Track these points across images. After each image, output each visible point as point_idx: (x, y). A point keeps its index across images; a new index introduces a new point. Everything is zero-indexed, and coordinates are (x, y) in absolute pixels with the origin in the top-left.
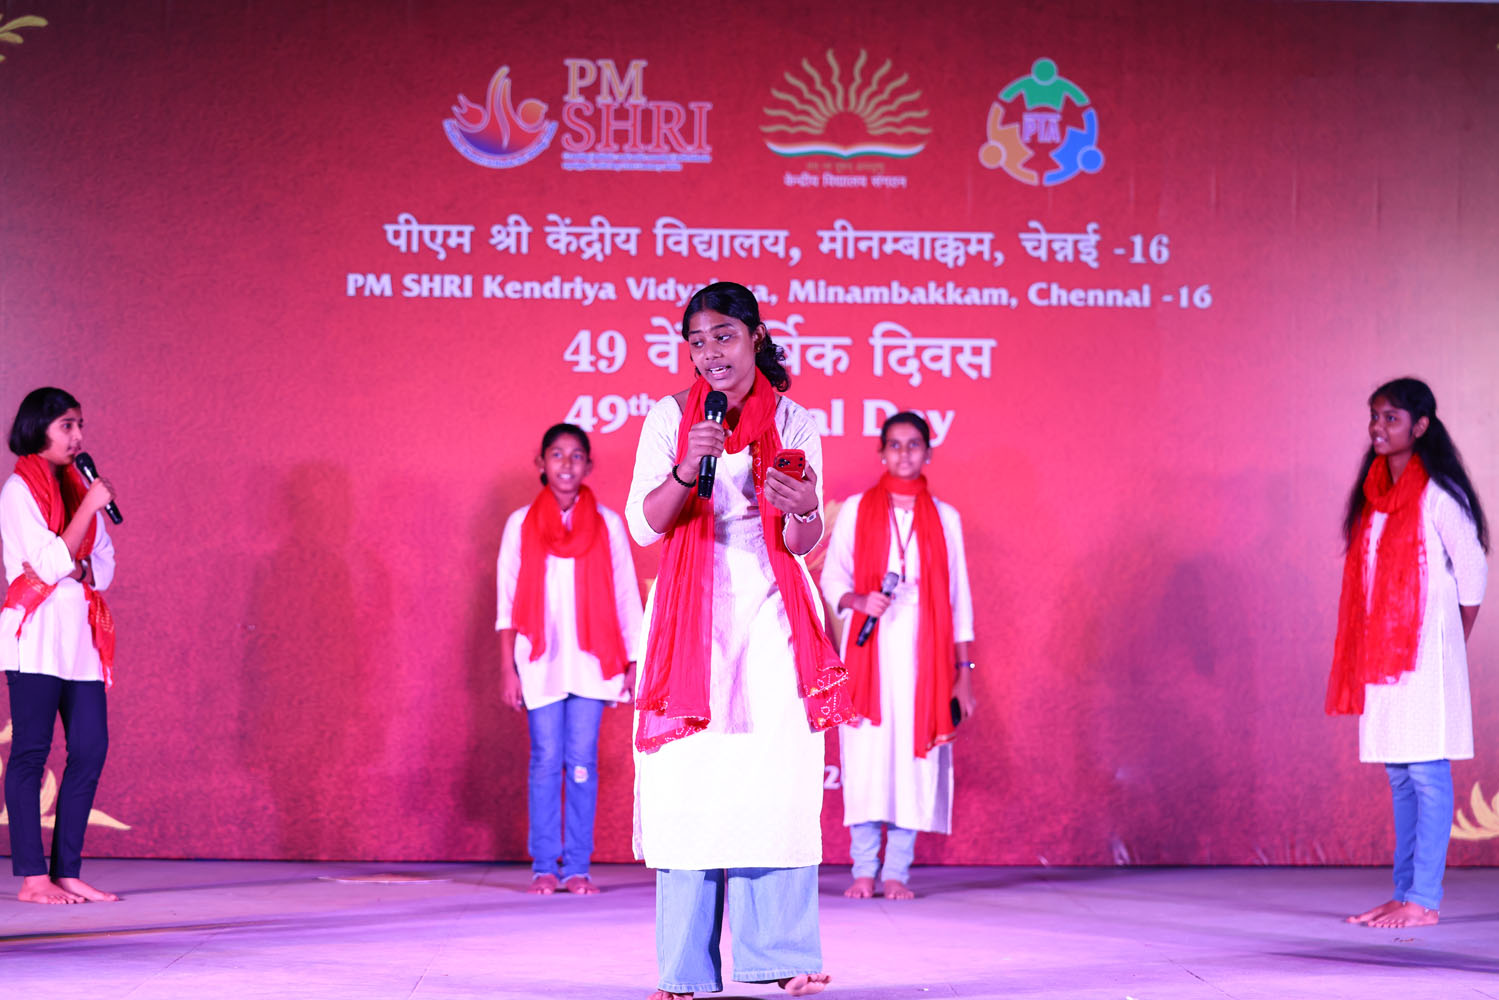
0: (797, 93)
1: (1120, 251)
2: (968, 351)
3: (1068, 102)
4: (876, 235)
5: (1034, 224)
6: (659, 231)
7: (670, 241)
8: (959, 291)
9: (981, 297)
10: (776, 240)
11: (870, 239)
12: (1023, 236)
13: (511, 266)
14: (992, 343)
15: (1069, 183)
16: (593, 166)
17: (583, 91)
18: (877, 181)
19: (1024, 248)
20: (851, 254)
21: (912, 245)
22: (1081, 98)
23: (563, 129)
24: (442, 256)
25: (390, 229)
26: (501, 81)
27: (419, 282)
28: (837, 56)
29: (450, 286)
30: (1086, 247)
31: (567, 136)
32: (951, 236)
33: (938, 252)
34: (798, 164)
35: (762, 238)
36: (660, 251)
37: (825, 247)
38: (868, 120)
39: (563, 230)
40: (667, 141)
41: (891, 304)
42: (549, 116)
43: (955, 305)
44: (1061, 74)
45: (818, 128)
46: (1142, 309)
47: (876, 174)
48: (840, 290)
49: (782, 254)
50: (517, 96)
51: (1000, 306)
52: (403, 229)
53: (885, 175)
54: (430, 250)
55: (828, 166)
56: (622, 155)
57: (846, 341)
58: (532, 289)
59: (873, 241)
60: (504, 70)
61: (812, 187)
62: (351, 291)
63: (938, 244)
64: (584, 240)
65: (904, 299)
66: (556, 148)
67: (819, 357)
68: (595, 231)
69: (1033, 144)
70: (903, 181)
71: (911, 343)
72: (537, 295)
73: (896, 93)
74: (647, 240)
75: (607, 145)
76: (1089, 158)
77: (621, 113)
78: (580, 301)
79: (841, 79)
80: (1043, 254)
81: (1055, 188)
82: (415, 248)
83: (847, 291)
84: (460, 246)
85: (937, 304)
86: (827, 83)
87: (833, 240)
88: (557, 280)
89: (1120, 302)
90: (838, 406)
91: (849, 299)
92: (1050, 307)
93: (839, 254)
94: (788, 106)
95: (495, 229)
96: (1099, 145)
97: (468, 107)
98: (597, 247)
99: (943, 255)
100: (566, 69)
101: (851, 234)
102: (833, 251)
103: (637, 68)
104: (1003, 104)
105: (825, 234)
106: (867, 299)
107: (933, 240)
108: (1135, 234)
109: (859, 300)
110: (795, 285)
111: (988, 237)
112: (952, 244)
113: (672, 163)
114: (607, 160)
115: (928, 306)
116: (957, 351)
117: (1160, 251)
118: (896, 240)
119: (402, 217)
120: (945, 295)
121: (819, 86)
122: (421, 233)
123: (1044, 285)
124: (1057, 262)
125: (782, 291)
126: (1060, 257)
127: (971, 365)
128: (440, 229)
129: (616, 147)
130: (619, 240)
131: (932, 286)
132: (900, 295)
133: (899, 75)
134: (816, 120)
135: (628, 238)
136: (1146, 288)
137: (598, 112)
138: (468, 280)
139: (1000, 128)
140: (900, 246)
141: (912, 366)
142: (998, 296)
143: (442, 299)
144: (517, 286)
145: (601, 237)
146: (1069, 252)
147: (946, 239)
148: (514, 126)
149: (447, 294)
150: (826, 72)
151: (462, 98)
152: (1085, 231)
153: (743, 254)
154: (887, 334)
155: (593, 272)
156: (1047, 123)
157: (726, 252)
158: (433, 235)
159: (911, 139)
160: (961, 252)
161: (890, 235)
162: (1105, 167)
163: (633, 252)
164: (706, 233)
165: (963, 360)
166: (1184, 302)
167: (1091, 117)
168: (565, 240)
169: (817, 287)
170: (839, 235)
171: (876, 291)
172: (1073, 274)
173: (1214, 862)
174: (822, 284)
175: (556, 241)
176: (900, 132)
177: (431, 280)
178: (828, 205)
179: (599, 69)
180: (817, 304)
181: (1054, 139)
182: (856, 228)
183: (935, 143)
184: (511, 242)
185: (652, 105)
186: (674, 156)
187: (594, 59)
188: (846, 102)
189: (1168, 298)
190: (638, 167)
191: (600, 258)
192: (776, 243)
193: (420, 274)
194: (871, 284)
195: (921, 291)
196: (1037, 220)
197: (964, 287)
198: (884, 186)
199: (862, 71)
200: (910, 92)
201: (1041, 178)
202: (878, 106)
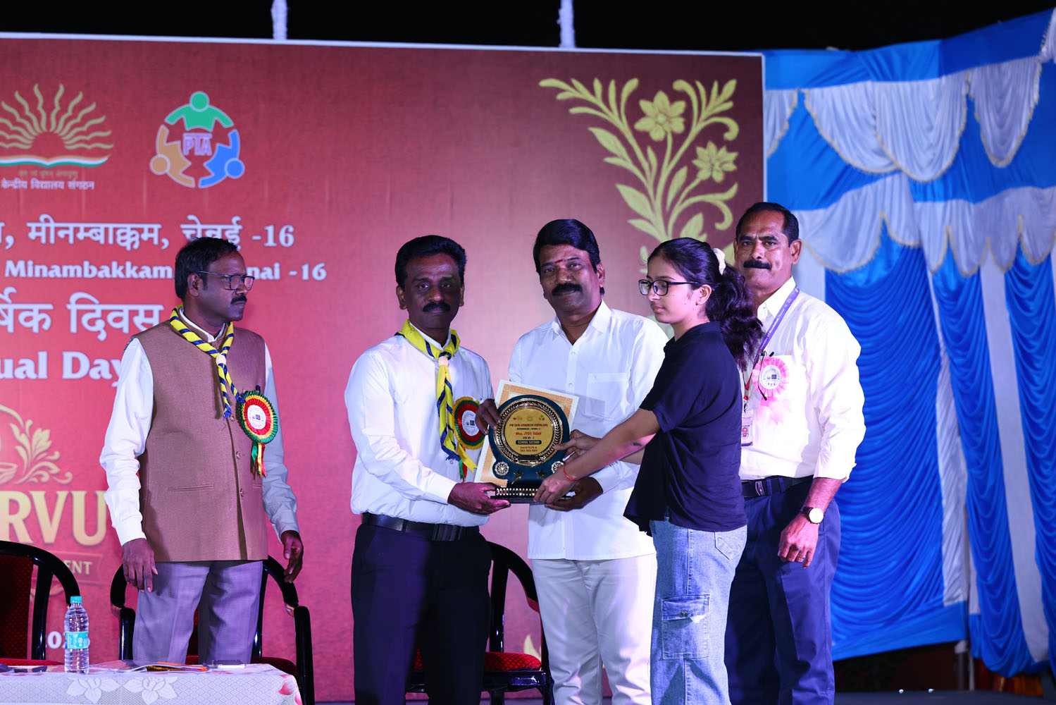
0: (12, 118)
1: (257, 238)
2: (142, 314)
3: (217, 124)
4: (72, 226)
5: (191, 217)
8: (135, 268)
9: (152, 273)
11: (67, 228)
12: (183, 226)
14: (161, 307)
15: (218, 185)
18: (72, 185)
19: (184, 236)
20: (52, 240)
21: (99, 233)
22: (227, 122)
28: (41, 89)
30: (231, 234)
32: (129, 226)
33: (119, 239)
34: (12, 172)
37: (33, 235)
38: (64, 138)
41: (83, 278)
43: (132, 278)
44: (212, 103)
45: (27, 145)
46: (274, 280)
47: (71, 180)
48: (45, 268)
49: (1, 241)
51: (166, 279)
53: (79, 179)
55: (35, 173)
57: (49, 307)
59: (72, 231)
61: (23, 189)
63: (119, 232)
65: (93, 275)
67: (28, 319)
69: (191, 156)
70: (92, 185)
71: (99, 308)
73: (87, 118)
76: (233, 167)
79: (44, 107)
81: (209, 188)
83: (49, 269)
85: (118, 278)
86: (33, 109)
87: (38, 229)
90: (43, 356)
91: (51, 274)
93: (43, 241)
94: (4, 128)
96: (240, 158)
99: (123, 241)
101: (52, 225)
102: (38, 238)
104: (168, 126)
105: (33, 225)
106: (65, 275)
107: (115, 230)
108: (268, 225)
109: (59, 275)
110: (10, 264)
111: (156, 227)
112: (130, 233)
115: (111, 279)
116: (133, 314)
117: (287, 238)
118: (87, 230)
120: (124, 271)
125: (2, 268)
127: (144, 324)
131: (114, 264)
132: (90, 272)
133: (90, 104)
134: (25, 138)
136: (277, 265)
139: (166, 144)
140: (90, 234)
141: (100, 325)
142: (164, 272)
147: (125, 228)
150: (33, 102)
152: (231, 223)
154: (79, 301)
156: (202, 140)
159: (98, 153)
160: (136, 239)
161: (82, 226)
162: (245, 174)
165: (139, 321)
166: (305, 276)
167: (234, 135)
169: (26, 265)
170: (44, 226)
171: (72, 268)
173: (333, 700)
174: (30, 263)
176: (89, 147)
178: (36, 203)
180: (26, 278)
181: (206, 152)
182: (56, 221)
183: (116, 155)
188: (48, 124)
189: (293, 273)
194: (67, 264)
195: (106, 269)
196: (195, 214)
197: (139, 265)
198: (77, 188)
199: (61, 101)
200: (97, 117)
201: (197, 183)
202: (73, 127)
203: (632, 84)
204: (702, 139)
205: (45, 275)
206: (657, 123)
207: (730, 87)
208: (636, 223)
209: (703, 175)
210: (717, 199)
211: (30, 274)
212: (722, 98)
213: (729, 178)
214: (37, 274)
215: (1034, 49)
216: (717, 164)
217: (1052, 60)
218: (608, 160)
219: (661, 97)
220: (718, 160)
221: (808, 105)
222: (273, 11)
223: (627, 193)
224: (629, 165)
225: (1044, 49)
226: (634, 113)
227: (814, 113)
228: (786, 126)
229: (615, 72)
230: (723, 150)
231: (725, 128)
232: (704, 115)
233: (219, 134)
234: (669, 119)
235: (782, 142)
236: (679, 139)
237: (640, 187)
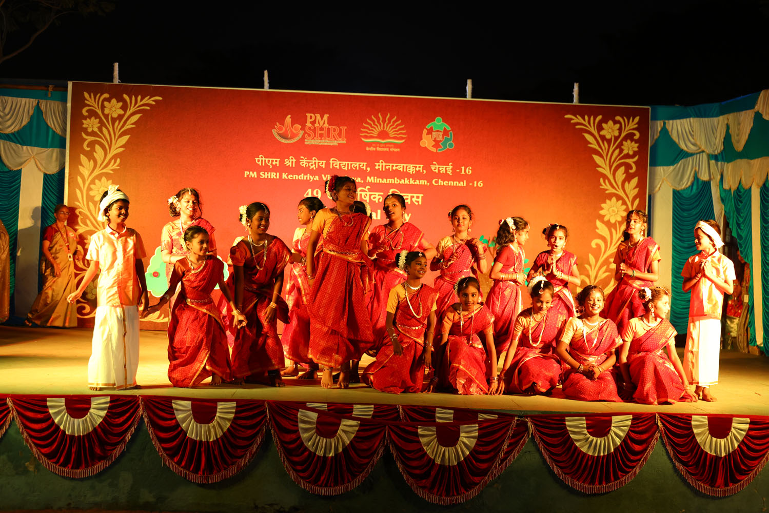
0: (371, 125)
1: (458, 171)
2: (415, 197)
3: (445, 129)
4: (391, 164)
5: (434, 163)
6: (331, 162)
7: (334, 165)
8: (413, 180)
9: (419, 182)
10: (363, 165)
11: (389, 165)
12: (431, 166)
13: (290, 170)
14: (422, 195)
16: (313, 143)
17: (311, 122)
18: (391, 150)
19: (432, 169)
20: (384, 170)
21: (401, 168)
22: (448, 128)
23: (305, 133)
24: (271, 167)
25: (257, 159)
26: (288, 119)
27: (264, 174)
28: (381, 115)
29: (273, 175)
30: (449, 169)
31: (306, 135)
32: (412, 165)
33: (408, 170)
34: (370, 144)
35: (360, 164)
36: (331, 168)
37: (377, 167)
38: (390, 133)
39: (305, 161)
40: (334, 137)
41: (394, 184)
42: (301, 129)
43: (412, 184)
45: (375, 135)
46: (464, 187)
48: (381, 180)
49: (365, 169)
50: (293, 123)
51: (424, 185)
52: (260, 159)
53: (394, 148)
54: (268, 165)
55: (378, 145)
56: (322, 141)
57: (382, 194)
58: (296, 177)
59: (391, 166)
60: (289, 116)
61: (373, 151)
62: (246, 176)
63: (408, 167)
64: (310, 164)
66: (303, 138)
67: (374, 198)
68: (314, 161)
69: (435, 140)
70: (399, 150)
72: (297, 178)
73: (397, 126)
74: (328, 164)
75: (317, 138)
76: (450, 145)
77: (322, 129)
78: (309, 180)
79: (382, 121)
80: (437, 171)
82: (263, 165)
84: (276, 164)
86: (378, 122)
87: (379, 165)
88: (303, 174)
89: (458, 185)
91: (383, 182)
92: (438, 185)
93: (381, 170)
94: (367, 128)
95: (286, 160)
97: (280, 127)
98: (314, 165)
100: (307, 116)
101: (384, 164)
102: (379, 169)
103: (326, 117)
104: (427, 129)
105: (377, 164)
106: (388, 182)
107: (407, 166)
108: (462, 166)
110: (368, 178)
111: (422, 166)
112: (412, 168)
113: (335, 143)
114: (317, 142)
115: (405, 184)
116: (412, 197)
117: (469, 171)
118: (396, 166)
119: (260, 156)
120: (409, 182)
121: (376, 123)
122: (265, 160)
123: (437, 180)
124: (441, 173)
125: (365, 179)
126: (441, 172)
127: (416, 201)
128: (271, 160)
129: (320, 138)
130: (320, 164)
131: (406, 179)
132: (397, 181)
133: (399, 121)
134: (375, 132)
135: (323, 164)
136: (465, 181)
137: (315, 128)
138: (278, 174)
139: (426, 136)
140: (397, 168)
142: (424, 182)
143: (271, 179)
144: (292, 176)
145: (315, 163)
146: (444, 170)
147: (410, 166)
148: (291, 131)
149: (272, 177)
150: (378, 119)
151: (277, 123)
152: (448, 165)
153: (354, 169)
155: (313, 173)
156: (439, 135)
157: (349, 168)
158: (269, 161)
159: (401, 138)
160: (414, 170)
161: (395, 165)
162: (454, 148)
163: (324, 167)
164: (344, 163)
165: (414, 200)
166: (475, 185)
167: (451, 133)
168: (305, 163)
169: (374, 178)
170: (381, 164)
171: (391, 180)
172: (445, 177)
174: (376, 177)
175: (303, 164)
176: (398, 136)
177: (268, 174)
178: (378, 156)
179: (316, 117)
181: (440, 139)
182: (386, 162)
183: (408, 139)
184: (290, 163)
185: (330, 127)
186: (336, 141)
187: (314, 114)
188: (384, 127)
189: (471, 184)
190: (326, 144)
191: (315, 169)
192: (363, 166)
193: (265, 172)
194: (389, 178)
195: (403, 180)
196: (435, 161)
197: (415, 179)
198: (393, 151)
199: (388, 119)
200: (402, 125)
201: (437, 150)
202: (392, 129)
203: (600, 117)
204: (625, 139)
205: (381, 182)
206: (608, 132)
207: (637, 119)
208: (599, 169)
209: (625, 152)
210: (630, 161)
211: (375, 182)
212: (633, 123)
213: (635, 154)
214: (378, 182)
215: (753, 107)
216: (631, 148)
217: (758, 111)
218: (590, 145)
219: (610, 123)
220: (631, 146)
221: (667, 127)
222: (467, 88)
223: (597, 158)
224: (597, 148)
225: (756, 107)
226: (600, 128)
227: (670, 130)
228: (658, 134)
229: (593, 113)
230: (633, 143)
231: (634, 135)
232: (626, 129)
233: (446, 132)
234: (613, 131)
235: (657, 140)
236: (616, 138)
237: (601, 156)
